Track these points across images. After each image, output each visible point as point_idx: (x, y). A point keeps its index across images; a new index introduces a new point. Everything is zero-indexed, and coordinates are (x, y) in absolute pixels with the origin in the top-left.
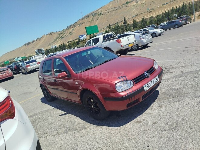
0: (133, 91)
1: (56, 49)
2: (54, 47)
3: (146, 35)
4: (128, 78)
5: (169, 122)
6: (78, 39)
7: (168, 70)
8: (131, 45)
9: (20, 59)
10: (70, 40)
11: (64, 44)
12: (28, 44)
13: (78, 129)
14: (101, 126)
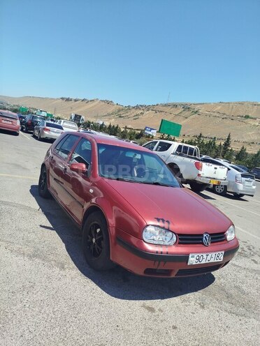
0: (167, 253)
1: (101, 128)
2: (101, 123)
3: (248, 179)
4: (171, 227)
5: (199, 340)
6: (142, 130)
7: (252, 253)
8: (215, 182)
9: (44, 114)
10: (129, 126)
11: (117, 127)
12: (68, 100)
13: (53, 262)
14: (89, 280)
